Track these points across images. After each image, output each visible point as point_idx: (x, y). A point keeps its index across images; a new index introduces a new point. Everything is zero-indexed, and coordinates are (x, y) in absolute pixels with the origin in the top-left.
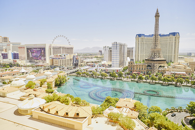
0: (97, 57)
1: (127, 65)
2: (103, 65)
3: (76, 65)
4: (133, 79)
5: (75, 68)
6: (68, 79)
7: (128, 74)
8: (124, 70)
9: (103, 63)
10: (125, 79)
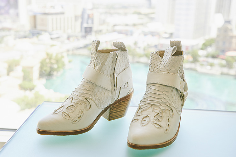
0: (139, 14)
1: (213, 34)
2: (153, 34)
3: (88, 31)
4: (225, 70)
5: (85, 37)
6: (70, 62)
7: (214, 57)
8: (205, 46)
9: (152, 27)
10: (207, 69)
